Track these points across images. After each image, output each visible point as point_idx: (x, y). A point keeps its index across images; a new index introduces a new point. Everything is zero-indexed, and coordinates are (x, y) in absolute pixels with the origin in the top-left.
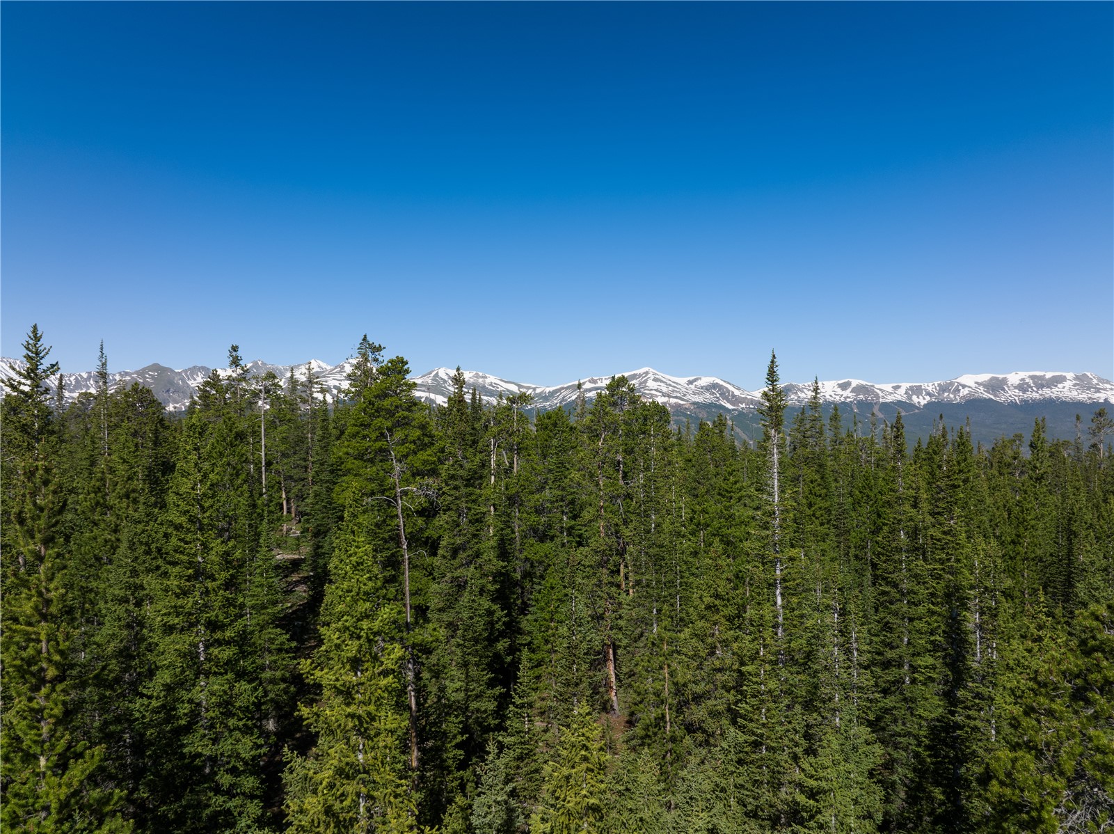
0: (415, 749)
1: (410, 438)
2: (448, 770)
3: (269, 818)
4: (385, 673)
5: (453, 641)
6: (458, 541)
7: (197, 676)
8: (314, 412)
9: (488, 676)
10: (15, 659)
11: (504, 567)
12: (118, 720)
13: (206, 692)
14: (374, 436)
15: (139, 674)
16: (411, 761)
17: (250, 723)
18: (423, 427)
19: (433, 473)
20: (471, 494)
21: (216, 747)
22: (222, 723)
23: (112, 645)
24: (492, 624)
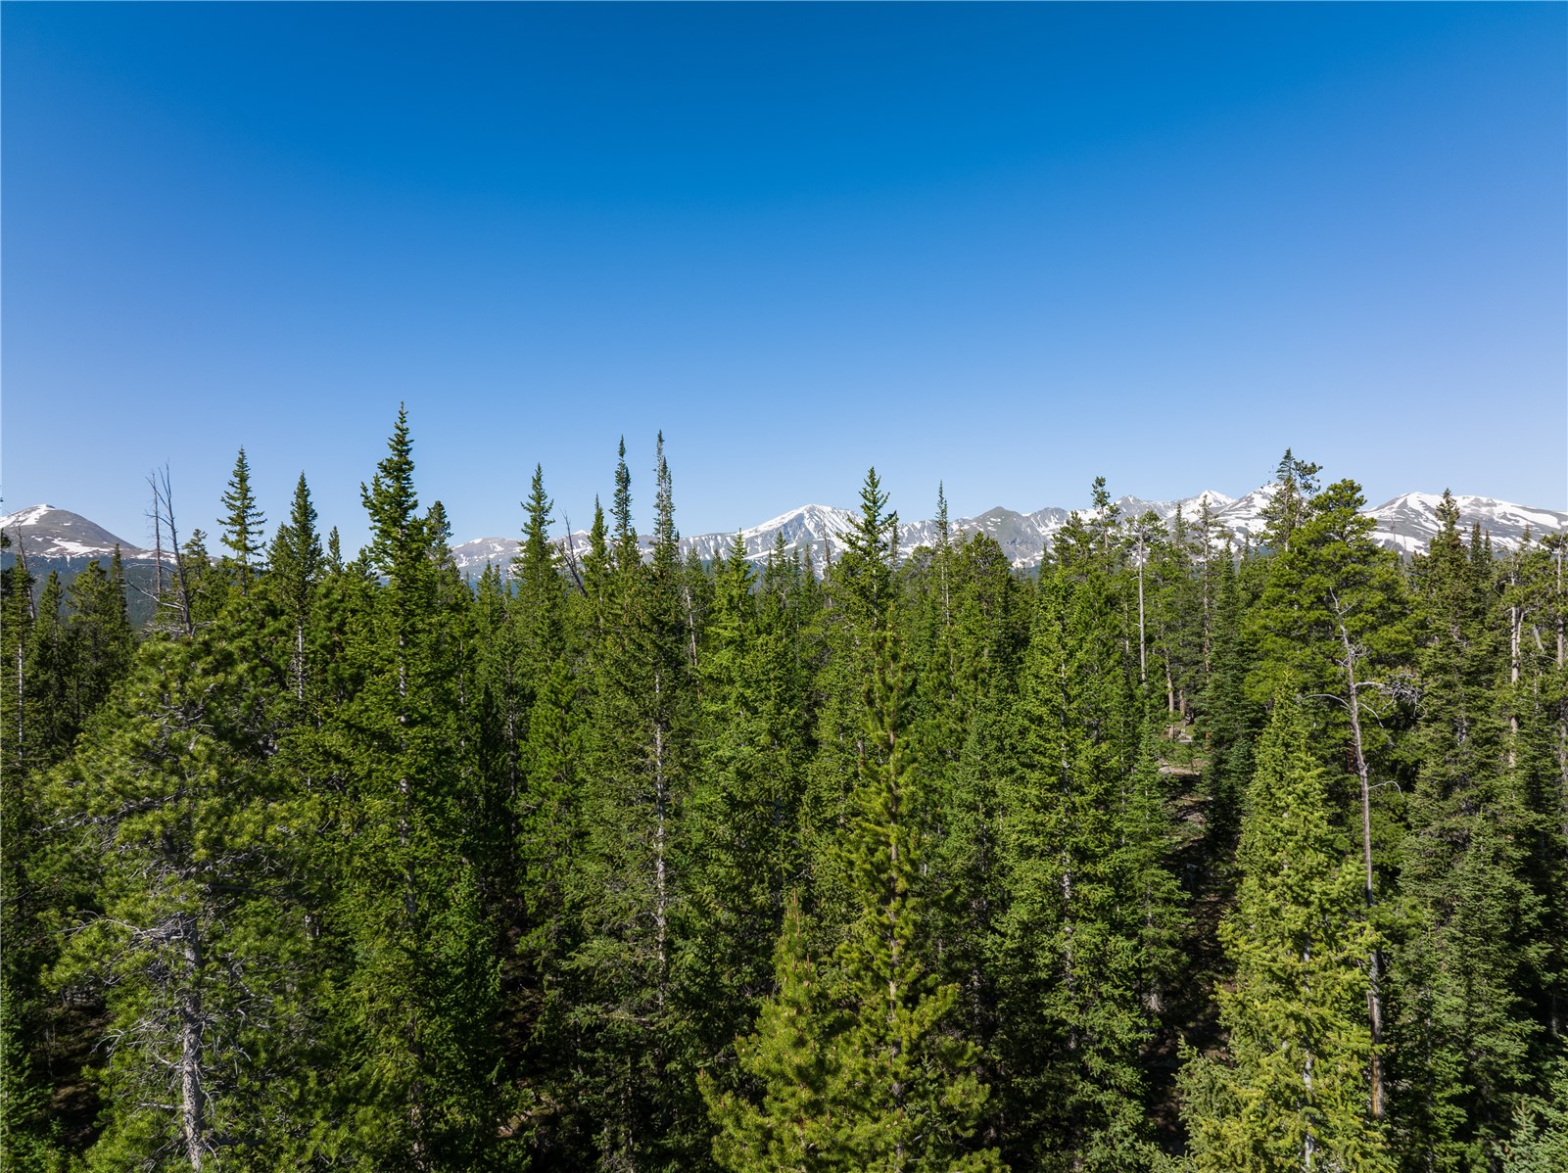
0: (1378, 1085)
1: (1365, 605)
2: (1436, 1134)
3: (1153, 1131)
4: (1348, 963)
5: (1445, 931)
6: (1453, 771)
7: (1060, 918)
8: (1213, 567)
9: (1510, 998)
10: (864, 862)
11: (1539, 823)
12: (965, 956)
13: (1073, 940)
14: (1306, 601)
15: (990, 903)
16: (1372, 1103)
17: (1129, 994)
18: (1388, 587)
19: (1406, 659)
20: (1476, 697)
21: (1084, 1017)
22: (1091, 986)
23: (959, 861)
24: (1516, 914)
